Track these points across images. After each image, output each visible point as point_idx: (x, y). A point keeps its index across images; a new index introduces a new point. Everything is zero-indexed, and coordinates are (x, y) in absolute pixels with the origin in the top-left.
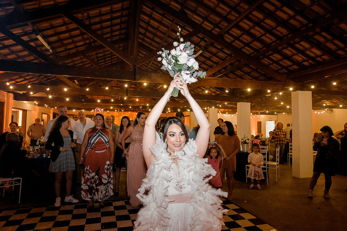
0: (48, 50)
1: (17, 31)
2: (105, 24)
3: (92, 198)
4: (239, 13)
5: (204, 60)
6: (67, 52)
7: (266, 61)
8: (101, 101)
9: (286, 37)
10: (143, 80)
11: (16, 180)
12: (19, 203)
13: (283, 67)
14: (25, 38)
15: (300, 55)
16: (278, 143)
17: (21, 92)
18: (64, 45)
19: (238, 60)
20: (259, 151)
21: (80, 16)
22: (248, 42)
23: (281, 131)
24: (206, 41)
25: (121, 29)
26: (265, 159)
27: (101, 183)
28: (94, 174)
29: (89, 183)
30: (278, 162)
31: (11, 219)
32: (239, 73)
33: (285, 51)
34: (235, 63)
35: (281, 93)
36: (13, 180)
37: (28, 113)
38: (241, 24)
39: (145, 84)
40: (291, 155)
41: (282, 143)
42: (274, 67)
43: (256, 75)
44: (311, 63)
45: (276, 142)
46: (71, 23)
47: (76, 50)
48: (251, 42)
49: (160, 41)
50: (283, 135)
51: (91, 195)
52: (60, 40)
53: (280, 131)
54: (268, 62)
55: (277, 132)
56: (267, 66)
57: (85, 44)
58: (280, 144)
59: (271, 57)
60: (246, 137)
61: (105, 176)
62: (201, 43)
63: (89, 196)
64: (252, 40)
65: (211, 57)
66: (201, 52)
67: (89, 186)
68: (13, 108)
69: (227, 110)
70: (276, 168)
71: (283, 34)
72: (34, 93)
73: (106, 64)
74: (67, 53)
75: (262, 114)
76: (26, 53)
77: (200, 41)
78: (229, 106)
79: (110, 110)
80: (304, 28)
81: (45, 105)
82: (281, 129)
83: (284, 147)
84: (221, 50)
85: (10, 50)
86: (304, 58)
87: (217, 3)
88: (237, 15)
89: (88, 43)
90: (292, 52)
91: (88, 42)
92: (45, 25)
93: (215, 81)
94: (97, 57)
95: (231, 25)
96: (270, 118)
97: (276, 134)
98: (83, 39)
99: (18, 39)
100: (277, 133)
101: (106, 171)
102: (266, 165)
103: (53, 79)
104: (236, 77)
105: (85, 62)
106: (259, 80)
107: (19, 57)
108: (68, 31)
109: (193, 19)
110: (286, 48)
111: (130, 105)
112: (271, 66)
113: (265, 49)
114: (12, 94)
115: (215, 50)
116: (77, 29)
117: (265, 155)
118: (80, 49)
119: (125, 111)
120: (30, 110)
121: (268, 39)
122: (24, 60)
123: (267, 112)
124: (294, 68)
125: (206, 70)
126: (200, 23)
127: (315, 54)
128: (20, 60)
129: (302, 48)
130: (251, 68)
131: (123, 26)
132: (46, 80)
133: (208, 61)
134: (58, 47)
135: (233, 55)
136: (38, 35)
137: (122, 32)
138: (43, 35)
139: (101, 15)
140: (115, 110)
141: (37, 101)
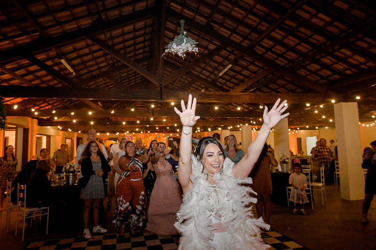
0: (72, 73)
1: (41, 57)
2: (128, 43)
4: (270, 23)
5: (234, 74)
7: (303, 72)
8: (126, 123)
9: (324, 45)
10: (170, 99)
11: (43, 210)
12: (47, 233)
13: (322, 77)
14: (49, 63)
15: (341, 63)
16: (322, 162)
17: (45, 118)
18: (87, 67)
19: (271, 73)
20: (301, 172)
21: (102, 37)
22: (282, 53)
23: (325, 147)
24: (235, 55)
25: (144, 47)
26: (308, 180)
28: (127, 204)
30: (323, 182)
32: (272, 86)
33: (324, 60)
34: (268, 75)
35: (321, 106)
36: (40, 210)
37: (52, 138)
38: (273, 34)
39: (173, 104)
40: (338, 175)
41: (327, 162)
42: (312, 78)
43: (293, 87)
44: (354, 71)
46: (94, 45)
47: (99, 72)
48: (285, 53)
50: (327, 152)
52: (83, 63)
54: (305, 73)
56: (304, 78)
57: (108, 65)
59: (308, 67)
60: (285, 156)
62: (230, 57)
64: (286, 51)
65: (241, 71)
66: (230, 66)
68: (37, 134)
70: (321, 189)
71: (320, 42)
72: (58, 118)
73: (129, 83)
74: (90, 75)
75: (301, 129)
76: (50, 77)
79: (136, 132)
80: (343, 34)
81: (69, 129)
82: (324, 145)
83: (329, 165)
84: (252, 63)
85: (34, 75)
86: (346, 66)
87: (245, 14)
88: (268, 26)
89: (111, 64)
90: (332, 61)
91: (111, 62)
92: (69, 48)
93: (248, 97)
94: (121, 77)
95: (262, 36)
96: (311, 134)
97: (319, 152)
98: (107, 60)
99: (42, 65)
100: (320, 150)
101: (141, 202)
102: (310, 187)
103: (76, 103)
104: (270, 91)
105: (108, 83)
106: (296, 93)
107: (43, 82)
108: (91, 53)
109: (220, 32)
110: (324, 57)
111: (156, 126)
112: (309, 77)
113: (300, 59)
114: (37, 120)
115: (245, 63)
116: (100, 50)
117: (308, 175)
118: (104, 70)
119: (151, 132)
120: (54, 135)
121: (303, 48)
122: (48, 85)
123: (307, 127)
124: (335, 78)
125: (238, 85)
126: (228, 36)
127: (358, 61)
128: (44, 85)
129: (342, 56)
130: (286, 80)
131: (146, 44)
132: (70, 104)
133: (238, 75)
134: (81, 70)
135: (265, 68)
136: (61, 59)
137: (146, 49)
138: (66, 58)
139: (123, 34)
140: (141, 131)
141: (61, 126)
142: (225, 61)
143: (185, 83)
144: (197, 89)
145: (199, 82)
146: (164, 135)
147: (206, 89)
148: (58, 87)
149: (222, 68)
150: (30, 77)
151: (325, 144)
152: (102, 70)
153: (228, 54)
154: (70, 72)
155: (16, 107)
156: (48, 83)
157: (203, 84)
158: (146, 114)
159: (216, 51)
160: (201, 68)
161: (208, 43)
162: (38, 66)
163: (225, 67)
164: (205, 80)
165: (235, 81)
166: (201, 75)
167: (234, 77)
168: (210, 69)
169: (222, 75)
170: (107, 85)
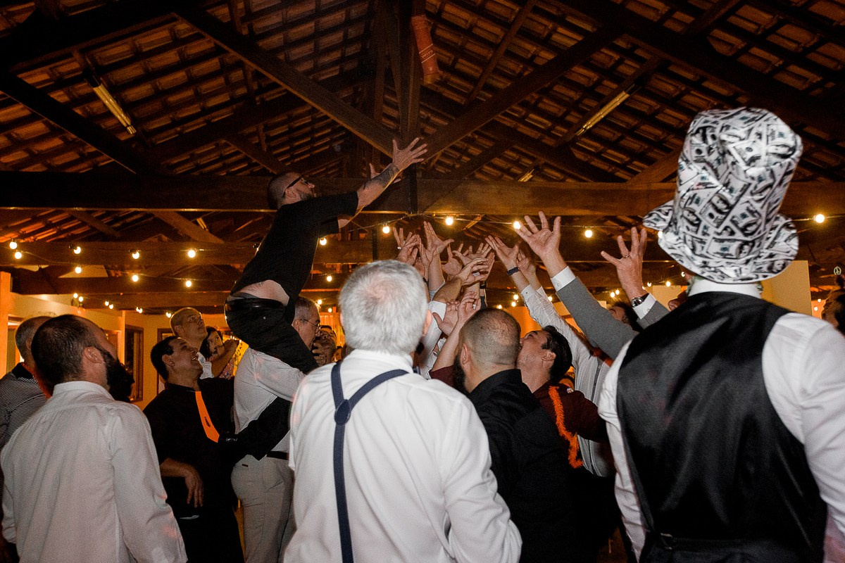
0: (124, 129)
1: (37, 78)
2: (297, 32)
5: (633, 122)
6: (179, 129)
10: (440, 206)
14: (60, 96)
17: (36, 268)
18: (168, 109)
21: (223, 11)
22: (801, 50)
24: (639, 60)
25: (347, 42)
39: (449, 221)
43: (831, 161)
46: (197, 37)
47: (203, 122)
48: (813, 49)
49: (477, 71)
52: (160, 94)
57: (233, 100)
62: (622, 68)
64: (815, 40)
65: (657, 112)
66: (622, 97)
68: (11, 319)
73: (294, 157)
74: (177, 132)
76: (56, 142)
77: (620, 62)
81: (107, 303)
84: (697, 86)
85: (9, 136)
89: (243, 97)
91: (241, 91)
92: (119, 50)
94: (269, 139)
98: (230, 86)
99: (38, 101)
103: (129, 220)
105: (230, 156)
107: (34, 158)
108: (185, 63)
114: (9, 275)
115: (672, 88)
116: (216, 52)
118: (218, 117)
122: (49, 166)
128: (37, 168)
131: (353, 32)
132: (109, 224)
133: (646, 128)
134: (152, 117)
136: (96, 85)
137: (350, 50)
138: (111, 82)
141: (80, 292)
142: (606, 82)
144: (508, 172)
145: (514, 150)
147: (538, 171)
148: (76, 174)
149: (593, 104)
152: (214, 118)
153: (618, 58)
154: (120, 124)
156: (48, 161)
157: (527, 156)
158: (354, 254)
161: (551, 26)
162: (28, 105)
163: (603, 101)
164: (536, 144)
165: (635, 145)
166: (523, 129)
167: (631, 132)
168: (552, 107)
170: (224, 164)
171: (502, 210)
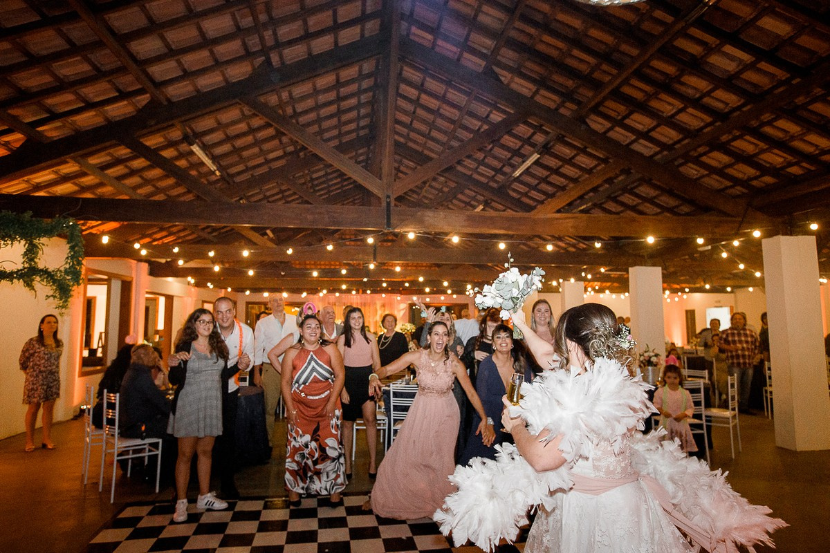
0: (213, 173)
1: (152, 141)
2: (325, 111)
3: (308, 489)
4: (619, 66)
5: (546, 173)
6: (250, 173)
7: (692, 170)
8: (319, 273)
9: (738, 113)
10: (406, 226)
11: (151, 445)
12: (157, 491)
13: (736, 181)
14: (168, 153)
15: (776, 151)
16: (733, 363)
17: (163, 261)
18: (242, 160)
19: (623, 172)
20: (681, 384)
21: (273, 99)
22: (645, 130)
23: (742, 332)
24: (547, 133)
25: (359, 118)
27: (324, 457)
28: (307, 438)
29: (297, 458)
30: (733, 409)
31: (142, 524)
32: (627, 199)
33: (739, 144)
34: (617, 176)
35: (736, 243)
36: (145, 444)
37: (176, 303)
38: (627, 90)
39: (411, 236)
40: (771, 393)
41: (745, 363)
42: (714, 182)
43: (672, 202)
44: (807, 169)
45: (728, 360)
46: (255, 116)
47: (267, 169)
48: (653, 129)
49: (444, 138)
50: (747, 342)
51: (304, 481)
52: (236, 151)
53: (739, 335)
54: (699, 171)
55: (730, 335)
56: (695, 182)
57: (286, 154)
58: (739, 364)
59: (704, 159)
60: (651, 350)
61: (331, 442)
62: (536, 138)
63: (301, 484)
64: (654, 124)
65: (560, 167)
66: (536, 156)
67: (298, 463)
68: (147, 293)
69: (608, 284)
70: (729, 424)
71: (730, 105)
72: (186, 262)
73: (329, 192)
74: (250, 175)
75: (693, 290)
76: (171, 181)
77: (533, 134)
78: (612, 276)
79: (341, 291)
80: (781, 90)
81: (209, 284)
82: (741, 327)
83: (751, 372)
84: (583, 151)
85: (141, 177)
86: (789, 158)
87: (566, 48)
88: (615, 72)
89: (291, 153)
90: (756, 145)
91: (290, 149)
92: (206, 123)
93: (570, 223)
94: (312, 180)
95: (602, 95)
96: (716, 302)
98: (282, 145)
99: (153, 156)
100: (730, 339)
101: (334, 431)
102: (704, 418)
103: (222, 231)
104: (622, 209)
105: (285, 191)
106: (680, 215)
107: (159, 190)
108: (252, 131)
109: (514, 86)
110: (740, 137)
111: (384, 279)
112: (706, 180)
113: (686, 141)
114: (147, 265)
115: (568, 151)
116: (268, 125)
117: (700, 393)
118: (277, 164)
119: (373, 292)
120: (180, 295)
121: (692, 119)
122: (167, 195)
123: (707, 287)
124: (765, 183)
125: (552, 196)
126: (531, 94)
127: (817, 146)
128: (160, 197)
129: (780, 135)
130: (656, 187)
131: (363, 111)
132: (210, 233)
133: (554, 177)
134: (232, 165)
135: (611, 161)
136: (192, 145)
137: (362, 123)
138: (203, 143)
139: (316, 92)
140: (353, 290)
141: (193, 277)
142: (526, 147)
143: (442, 192)
144: (468, 204)
145: (471, 190)
146: (399, 298)
147: (487, 204)
149: (521, 160)
150: (135, 180)
151: (745, 325)
152: (273, 166)
153: (532, 131)
154: (210, 169)
155: (105, 240)
156: (168, 193)
157: (480, 195)
159: (507, 126)
160: (475, 160)
161: (489, 109)
162: (147, 159)
163: (525, 158)
164: (485, 187)
165: (550, 189)
166: (476, 176)
167: (545, 180)
168: (495, 163)
169: (520, 175)
170: (283, 196)
171: (446, 229)
